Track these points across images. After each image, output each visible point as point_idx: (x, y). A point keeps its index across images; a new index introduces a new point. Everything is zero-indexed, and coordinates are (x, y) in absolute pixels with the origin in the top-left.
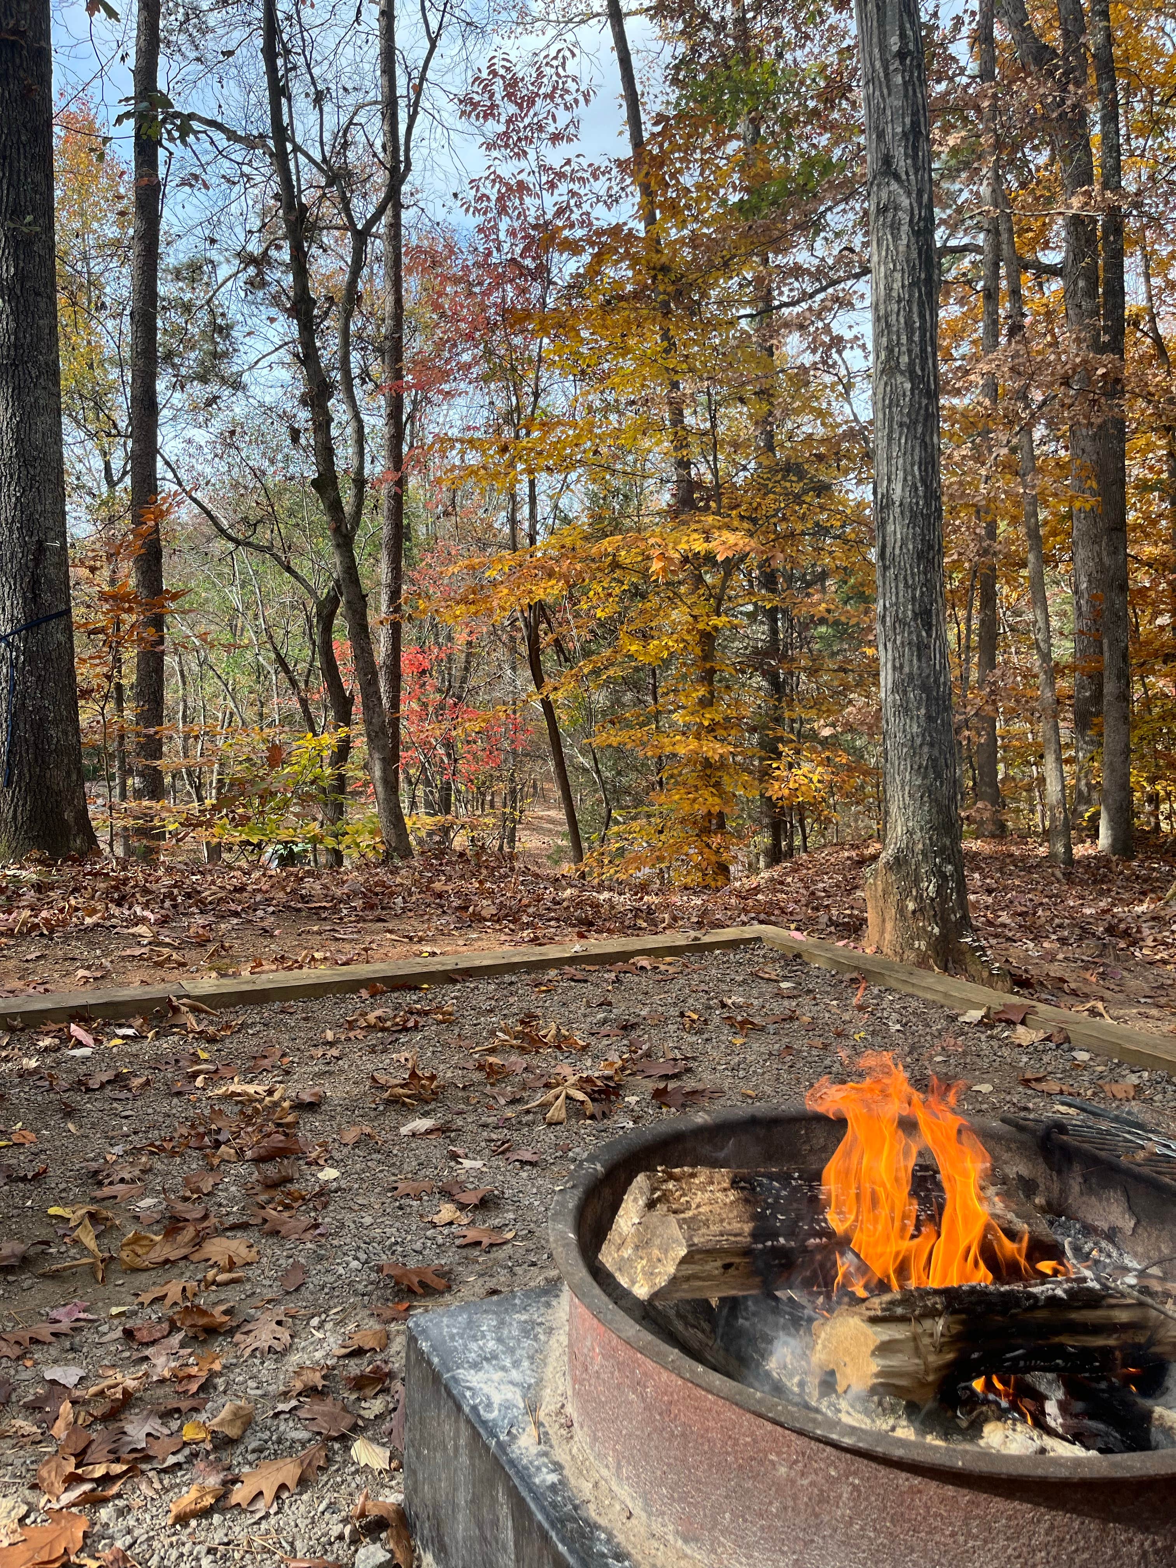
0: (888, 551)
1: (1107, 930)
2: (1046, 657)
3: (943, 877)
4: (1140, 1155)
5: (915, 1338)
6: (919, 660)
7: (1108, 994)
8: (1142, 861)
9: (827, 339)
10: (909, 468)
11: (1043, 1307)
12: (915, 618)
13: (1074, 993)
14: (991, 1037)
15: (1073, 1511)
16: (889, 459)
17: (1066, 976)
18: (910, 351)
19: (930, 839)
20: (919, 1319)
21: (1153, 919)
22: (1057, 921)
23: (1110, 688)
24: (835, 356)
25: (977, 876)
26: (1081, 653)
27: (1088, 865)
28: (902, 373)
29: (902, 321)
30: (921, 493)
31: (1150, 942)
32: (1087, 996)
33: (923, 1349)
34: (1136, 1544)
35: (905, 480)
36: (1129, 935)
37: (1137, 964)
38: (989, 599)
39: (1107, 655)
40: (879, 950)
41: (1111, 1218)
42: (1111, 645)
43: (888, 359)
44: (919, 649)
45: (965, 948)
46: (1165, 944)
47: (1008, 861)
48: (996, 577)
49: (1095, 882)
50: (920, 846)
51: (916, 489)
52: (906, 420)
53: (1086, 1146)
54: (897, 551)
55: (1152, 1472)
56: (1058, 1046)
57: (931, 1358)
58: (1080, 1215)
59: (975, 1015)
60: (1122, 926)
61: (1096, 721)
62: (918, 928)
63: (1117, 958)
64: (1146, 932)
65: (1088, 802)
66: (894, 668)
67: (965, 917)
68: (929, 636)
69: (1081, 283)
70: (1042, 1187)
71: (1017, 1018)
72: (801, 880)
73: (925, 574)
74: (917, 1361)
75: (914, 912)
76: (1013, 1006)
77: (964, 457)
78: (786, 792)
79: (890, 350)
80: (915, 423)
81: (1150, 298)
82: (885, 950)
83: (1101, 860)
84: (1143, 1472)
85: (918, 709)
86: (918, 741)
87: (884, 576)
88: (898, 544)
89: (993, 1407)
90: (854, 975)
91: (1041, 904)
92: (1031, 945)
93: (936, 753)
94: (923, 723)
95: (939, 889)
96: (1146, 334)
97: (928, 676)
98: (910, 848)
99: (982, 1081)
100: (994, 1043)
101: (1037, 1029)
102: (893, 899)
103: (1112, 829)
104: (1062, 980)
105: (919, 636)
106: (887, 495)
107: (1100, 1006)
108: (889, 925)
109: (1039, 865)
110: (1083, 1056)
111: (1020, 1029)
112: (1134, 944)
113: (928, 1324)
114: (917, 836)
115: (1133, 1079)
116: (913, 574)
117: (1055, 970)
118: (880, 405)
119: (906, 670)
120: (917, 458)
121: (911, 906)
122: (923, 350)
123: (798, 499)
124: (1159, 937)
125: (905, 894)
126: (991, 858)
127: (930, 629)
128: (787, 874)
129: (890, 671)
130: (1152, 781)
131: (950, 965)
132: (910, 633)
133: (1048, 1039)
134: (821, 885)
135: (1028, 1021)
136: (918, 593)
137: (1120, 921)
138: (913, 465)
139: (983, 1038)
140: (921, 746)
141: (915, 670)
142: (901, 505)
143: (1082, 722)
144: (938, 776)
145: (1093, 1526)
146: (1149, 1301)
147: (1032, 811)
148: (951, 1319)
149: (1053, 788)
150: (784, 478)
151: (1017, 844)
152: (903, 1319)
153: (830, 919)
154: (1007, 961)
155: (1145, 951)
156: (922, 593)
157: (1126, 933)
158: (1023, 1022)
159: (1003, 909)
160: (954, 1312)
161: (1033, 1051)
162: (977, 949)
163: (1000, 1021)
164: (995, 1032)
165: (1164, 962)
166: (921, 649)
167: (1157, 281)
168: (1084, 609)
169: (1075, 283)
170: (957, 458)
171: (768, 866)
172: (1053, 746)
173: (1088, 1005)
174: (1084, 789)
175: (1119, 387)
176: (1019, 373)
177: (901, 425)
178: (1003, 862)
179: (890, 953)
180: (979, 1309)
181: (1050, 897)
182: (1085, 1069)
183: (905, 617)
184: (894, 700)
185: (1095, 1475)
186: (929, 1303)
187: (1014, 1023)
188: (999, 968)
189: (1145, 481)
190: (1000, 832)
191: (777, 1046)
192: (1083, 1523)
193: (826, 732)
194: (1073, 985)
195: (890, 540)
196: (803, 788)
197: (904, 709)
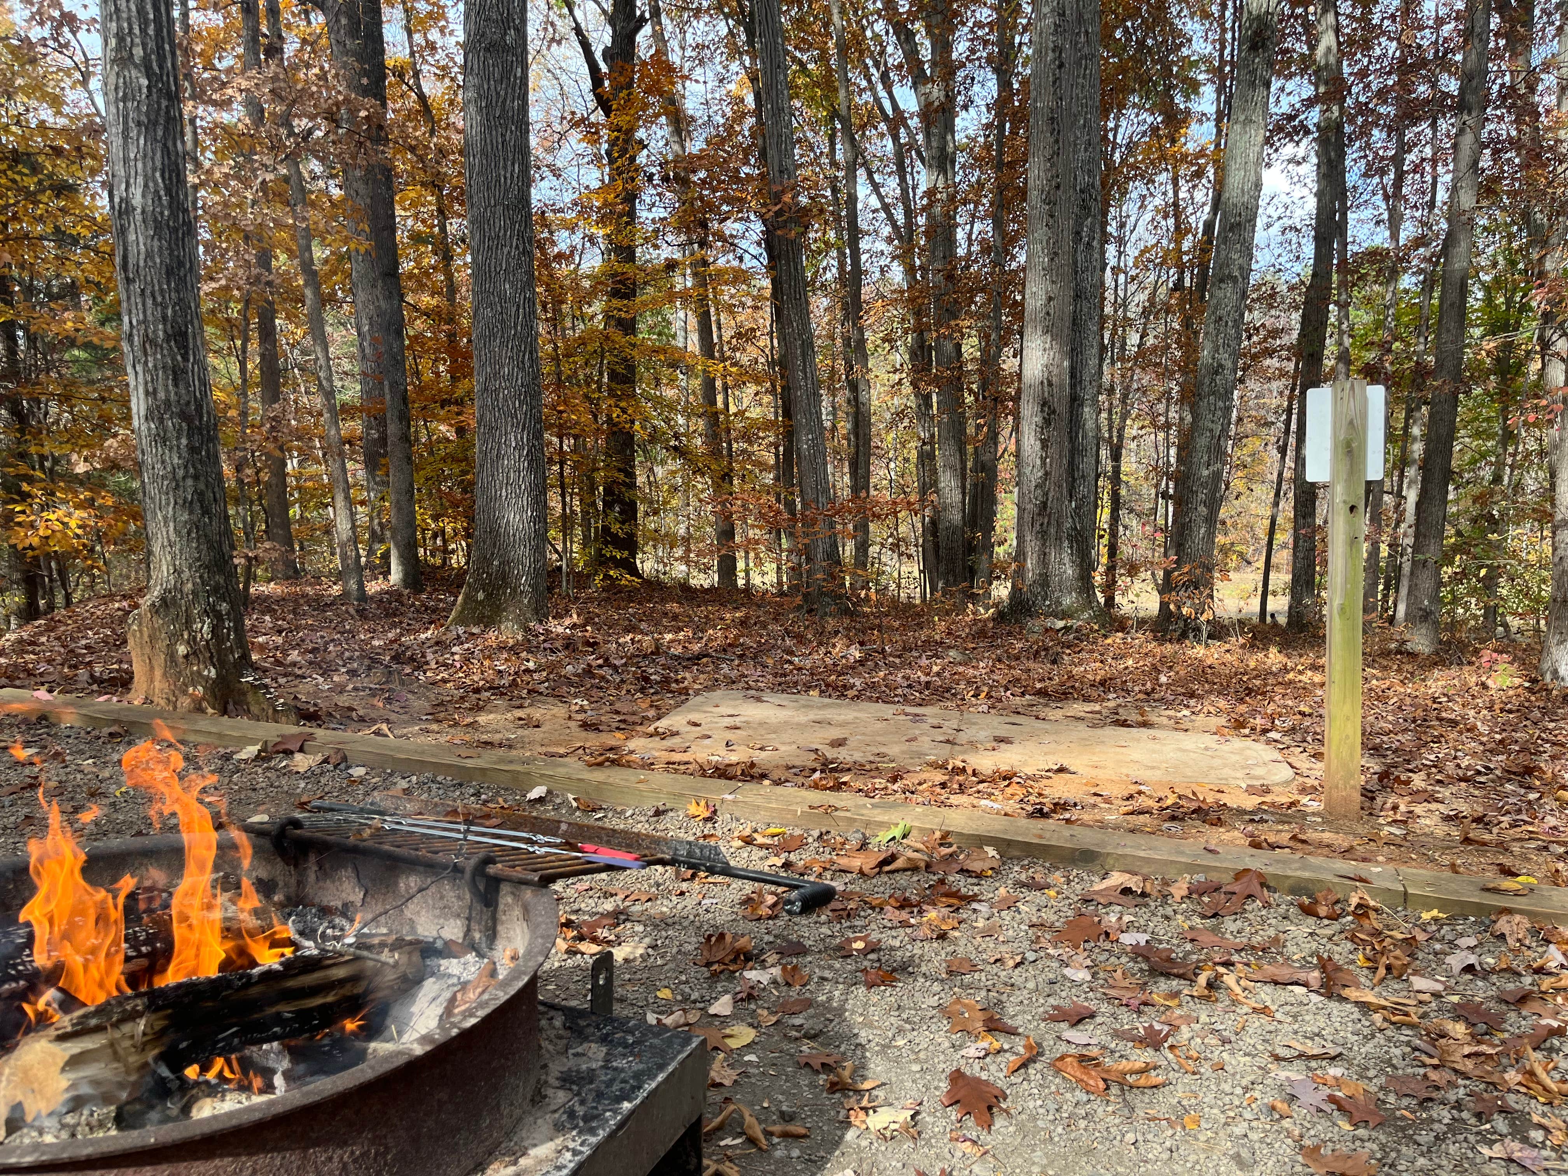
0: (131, 261)
1: (393, 658)
2: (329, 394)
3: (218, 616)
4: (367, 833)
5: (112, 1044)
6: (176, 385)
7: (393, 717)
8: (431, 594)
9: (56, 14)
10: (150, 172)
11: (257, 983)
12: (167, 340)
13: (362, 719)
14: (268, 768)
15: (272, 1150)
16: (126, 160)
17: (355, 704)
18: (144, 45)
19: (201, 577)
20: (116, 1025)
21: (437, 643)
22: (347, 654)
23: (393, 429)
24: (69, 36)
25: (267, 618)
26: (367, 393)
27: (381, 601)
28: (136, 66)
29: (133, 8)
30: (165, 203)
31: (433, 665)
32: (374, 721)
33: (121, 1052)
34: (336, 1159)
35: (146, 186)
36: (414, 660)
37: (420, 686)
38: (268, 333)
39: (388, 397)
40: (148, 700)
41: (344, 895)
42: (391, 386)
43: (119, 48)
44: (175, 373)
45: (246, 686)
46: (445, 665)
47: (302, 601)
48: (276, 311)
49: (386, 616)
50: (190, 585)
51: (160, 198)
52: (144, 119)
53: (319, 834)
54: (142, 263)
55: (341, 1089)
56: (336, 767)
57: (132, 1059)
58: (317, 900)
59: (251, 751)
60: (409, 653)
61: (383, 461)
62: (192, 673)
63: (402, 683)
64: (430, 656)
65: (382, 541)
66: (147, 393)
67: (245, 656)
68: (185, 359)
69: (344, 21)
70: (281, 884)
71: (296, 746)
72: (58, 638)
73: (177, 291)
74: (115, 1065)
75: (186, 657)
76: (293, 736)
77: (226, 175)
78: (35, 541)
79: (120, 38)
80: (156, 124)
81: (412, 54)
82: (156, 700)
83: (394, 595)
84: (334, 1090)
85: (178, 438)
86: (181, 473)
87: (127, 290)
88: (142, 256)
89: (203, 1087)
90: (114, 729)
91: (333, 640)
92: (321, 680)
93: (202, 486)
94: (185, 454)
95: (214, 630)
96: (411, 89)
97: (188, 403)
98: (178, 588)
99: (255, 812)
100: (271, 774)
101: (315, 754)
102: (162, 644)
103: (403, 564)
104: (351, 709)
105: (173, 359)
106: (126, 201)
107: (384, 727)
108: (158, 673)
109: (332, 604)
110: (358, 772)
111: (298, 757)
112: (418, 668)
113: (127, 1028)
114: (186, 574)
115: (404, 784)
116: (162, 290)
117: (343, 700)
118: (112, 97)
119: (161, 395)
120: (158, 164)
121: (182, 650)
122: (160, 48)
123: (32, 197)
124: (441, 659)
125: (174, 638)
126: (282, 600)
127: (187, 353)
128: (41, 634)
129: (142, 396)
130: (436, 518)
131: (231, 707)
132: (163, 356)
133: (326, 761)
134: (84, 642)
135: (306, 748)
136: (170, 312)
137: (408, 648)
138: (154, 170)
139: (260, 771)
140: (184, 478)
141: (173, 397)
142: (143, 212)
143: (372, 463)
144: (206, 511)
145: (293, 1158)
146: (365, 953)
147: (333, 554)
148: (154, 1017)
149: (343, 527)
150: (10, 167)
151: (311, 585)
152: (99, 1029)
153: (92, 676)
154: (296, 698)
155: (429, 674)
156: (174, 311)
157: (412, 659)
158: (301, 750)
159: (293, 648)
160: (158, 1009)
161: (310, 775)
162: (259, 687)
163: (278, 752)
164: (273, 764)
165: (445, 681)
166: (178, 374)
167: (418, 38)
168: (367, 351)
169: (337, 21)
170: (217, 175)
171: (20, 626)
172: (342, 485)
173: (374, 728)
174: (377, 528)
175: (383, 134)
176: (281, 97)
177: (139, 124)
178: (294, 603)
179: (163, 702)
180: (186, 1000)
181: (342, 633)
182: (361, 783)
183: (157, 336)
184: (149, 429)
185: (288, 1107)
186: (128, 1007)
187: (292, 753)
188: (283, 704)
189: (419, 233)
190: (293, 574)
191: (12, 819)
192: (284, 1158)
193: (81, 468)
194: (361, 713)
195: (133, 250)
196: (58, 535)
197: (161, 438)
